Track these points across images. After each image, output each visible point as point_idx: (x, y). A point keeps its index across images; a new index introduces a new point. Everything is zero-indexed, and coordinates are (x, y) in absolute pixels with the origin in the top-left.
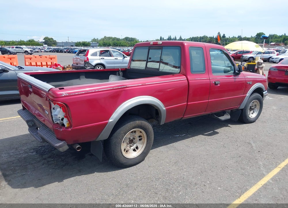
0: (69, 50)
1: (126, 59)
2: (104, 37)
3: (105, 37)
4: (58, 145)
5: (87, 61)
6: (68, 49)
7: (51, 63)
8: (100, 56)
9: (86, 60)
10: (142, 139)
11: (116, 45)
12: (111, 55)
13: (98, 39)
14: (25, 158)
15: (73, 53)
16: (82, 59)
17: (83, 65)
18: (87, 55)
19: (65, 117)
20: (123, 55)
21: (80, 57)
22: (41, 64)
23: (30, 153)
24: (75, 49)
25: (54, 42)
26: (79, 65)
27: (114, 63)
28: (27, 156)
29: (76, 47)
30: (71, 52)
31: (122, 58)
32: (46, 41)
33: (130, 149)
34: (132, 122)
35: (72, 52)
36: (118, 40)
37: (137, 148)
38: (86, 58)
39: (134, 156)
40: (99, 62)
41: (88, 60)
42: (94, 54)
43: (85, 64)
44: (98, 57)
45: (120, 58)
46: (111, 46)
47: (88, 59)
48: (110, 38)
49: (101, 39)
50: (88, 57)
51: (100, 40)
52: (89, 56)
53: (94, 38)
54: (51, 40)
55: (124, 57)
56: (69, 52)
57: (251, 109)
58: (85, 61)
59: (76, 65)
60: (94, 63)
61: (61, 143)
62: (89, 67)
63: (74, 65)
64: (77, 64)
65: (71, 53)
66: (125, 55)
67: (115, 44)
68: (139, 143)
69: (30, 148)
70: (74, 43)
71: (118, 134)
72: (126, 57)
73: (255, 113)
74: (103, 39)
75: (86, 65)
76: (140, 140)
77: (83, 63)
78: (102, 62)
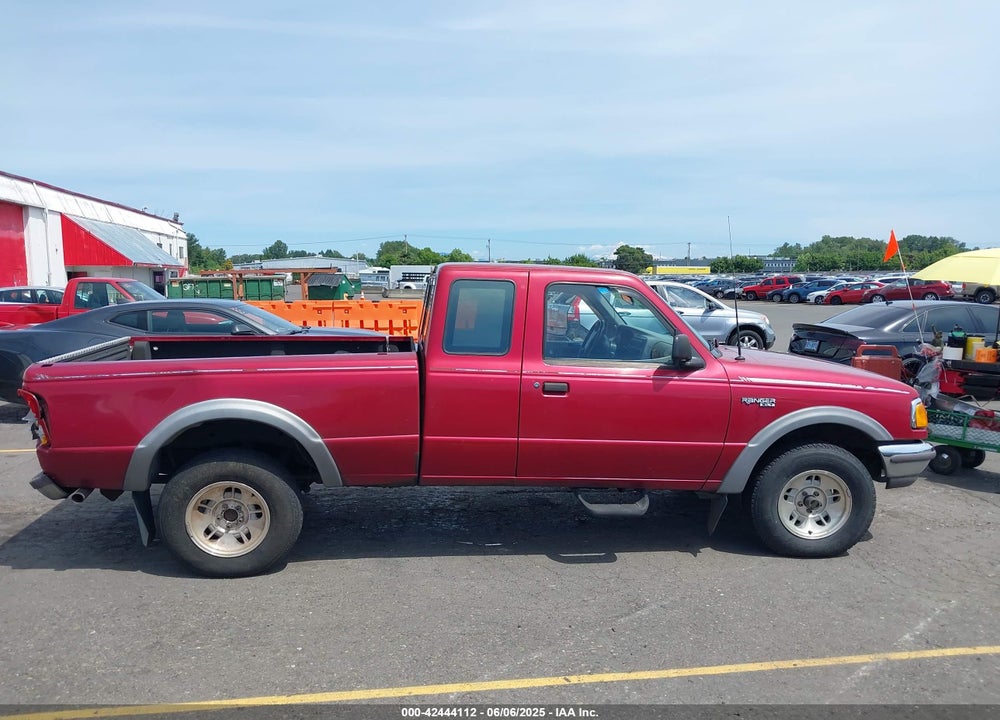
1: (716, 312)
2: (821, 239)
3: (826, 240)
7: (405, 322)
10: (261, 513)
11: (859, 264)
13: (798, 245)
22: (402, 325)
25: (645, 260)
31: (702, 310)
32: (620, 259)
33: (228, 532)
37: (248, 535)
46: (839, 268)
48: (843, 241)
49: (812, 246)
51: (805, 251)
53: (786, 244)
54: (636, 255)
55: (711, 308)
67: (854, 263)
68: (254, 525)
74: (816, 247)
76: (258, 516)
77: (563, 324)
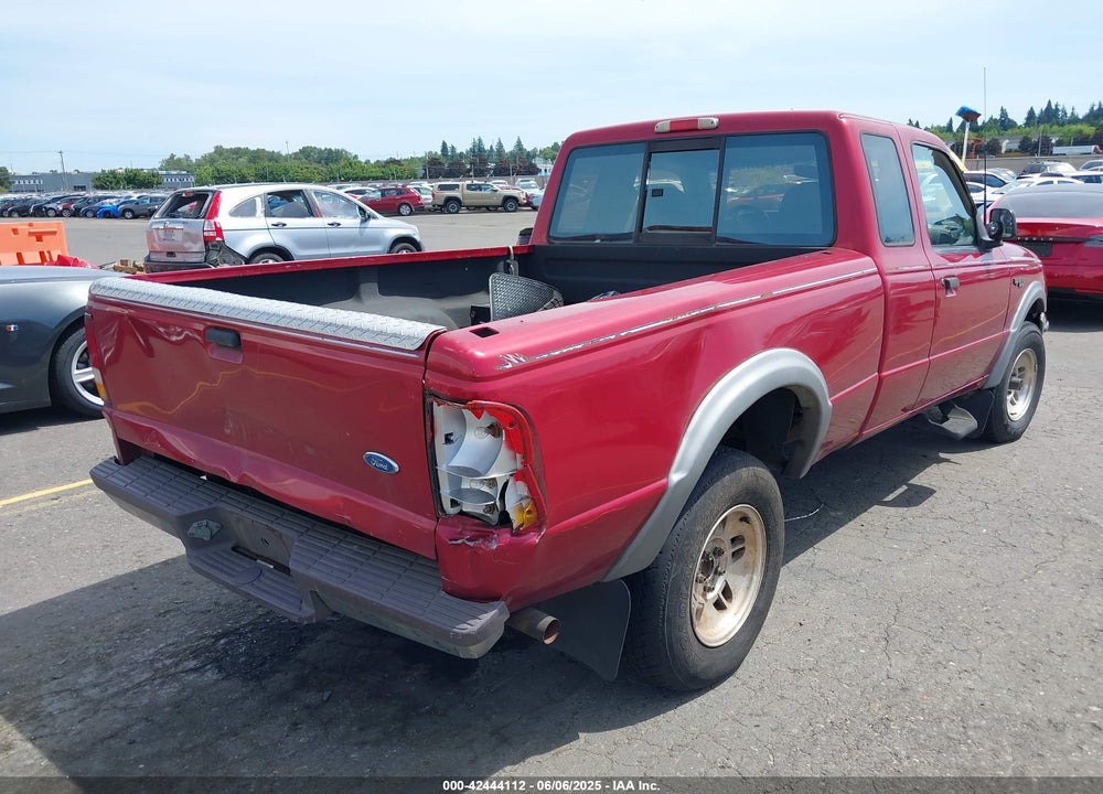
0: (77, 204)
1: (372, 222)
2: (212, 150)
3: (219, 150)
4: (476, 628)
5: (218, 239)
6: (72, 201)
7: (42, 254)
8: (268, 214)
9: (212, 234)
10: (743, 548)
12: (311, 212)
13: (187, 157)
14: (177, 706)
15: (95, 216)
16: (193, 231)
17: (199, 258)
18: (213, 212)
19: (518, 476)
20: (360, 208)
21: (184, 223)
23: (191, 678)
24: (100, 199)
26: (179, 258)
27: (328, 243)
28: (179, 692)
29: (100, 193)
30: (87, 211)
31: (358, 220)
33: (706, 600)
34: (728, 474)
35: (89, 214)
36: (274, 157)
37: (727, 592)
38: (208, 225)
39: (726, 633)
40: (263, 239)
41: (221, 236)
42: (245, 209)
43: (208, 250)
44: (259, 220)
45: (350, 222)
47: (219, 231)
48: (238, 152)
49: (204, 158)
50: (216, 219)
51: (199, 164)
52: (224, 219)
53: (172, 156)
55: (366, 218)
56: (76, 214)
57: (1015, 386)
58: (207, 240)
59: (164, 258)
60: (245, 247)
61: (486, 617)
62: (225, 262)
63: (153, 257)
64: (171, 254)
65: (85, 216)
66: (369, 210)
68: (734, 572)
69: (171, 649)
70: (87, 174)
71: (687, 538)
72: (374, 218)
73: (1021, 398)
74: (210, 160)
75: (214, 256)
76: (736, 555)
77: (200, 246)
78: (278, 238)
